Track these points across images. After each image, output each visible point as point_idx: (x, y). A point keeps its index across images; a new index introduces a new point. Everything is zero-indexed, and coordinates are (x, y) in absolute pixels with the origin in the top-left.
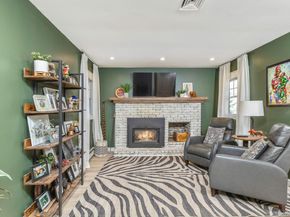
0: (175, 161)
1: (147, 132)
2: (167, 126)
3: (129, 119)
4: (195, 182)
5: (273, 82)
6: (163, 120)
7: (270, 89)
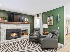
0: (25, 42)
1: (14, 34)
2: (21, 31)
3: (7, 30)
4: (35, 47)
5: (48, 20)
6: (20, 29)
7: (48, 22)
